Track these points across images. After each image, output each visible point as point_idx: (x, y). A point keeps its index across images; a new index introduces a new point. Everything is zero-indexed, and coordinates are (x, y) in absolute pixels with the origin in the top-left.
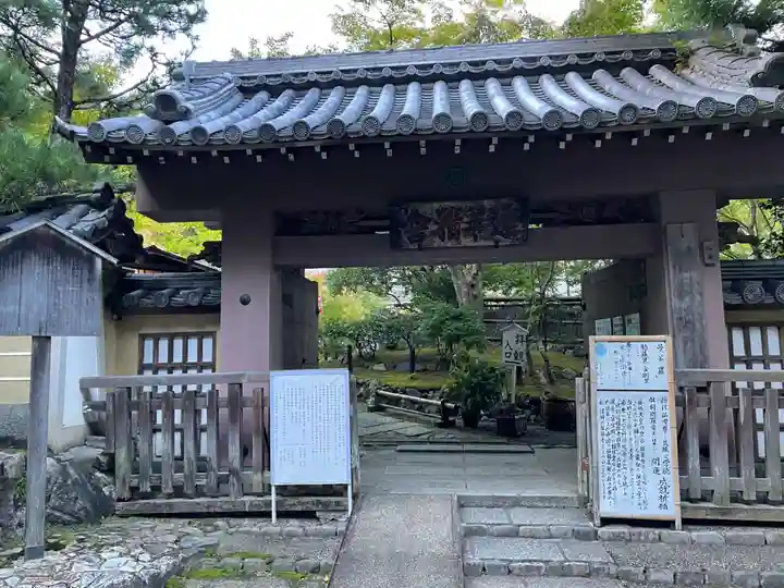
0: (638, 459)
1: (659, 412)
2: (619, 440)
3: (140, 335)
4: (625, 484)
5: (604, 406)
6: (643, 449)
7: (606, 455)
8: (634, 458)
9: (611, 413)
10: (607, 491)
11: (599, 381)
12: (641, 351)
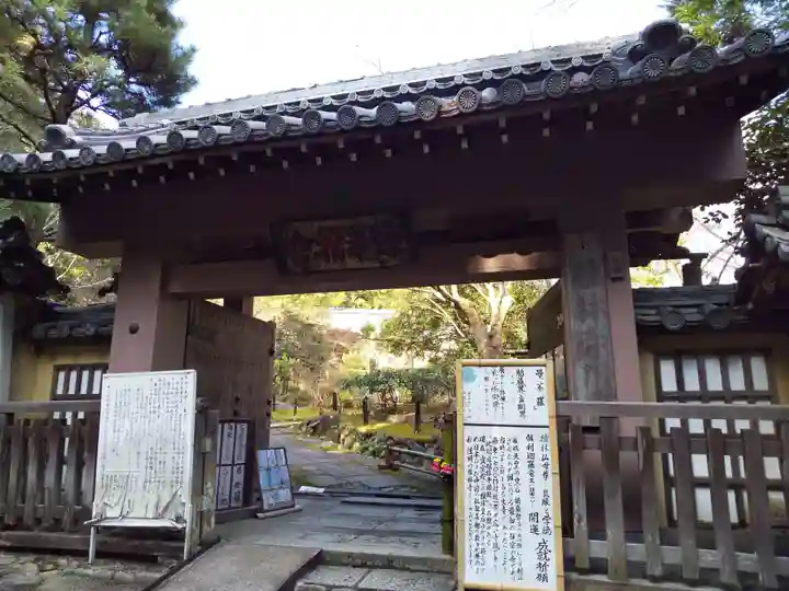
0: (512, 513)
1: (539, 454)
2: (489, 487)
3: (55, 366)
4: (496, 545)
5: (472, 444)
6: (518, 501)
7: (473, 506)
8: (507, 513)
9: (481, 453)
10: (474, 554)
11: (466, 414)
12: (516, 378)
